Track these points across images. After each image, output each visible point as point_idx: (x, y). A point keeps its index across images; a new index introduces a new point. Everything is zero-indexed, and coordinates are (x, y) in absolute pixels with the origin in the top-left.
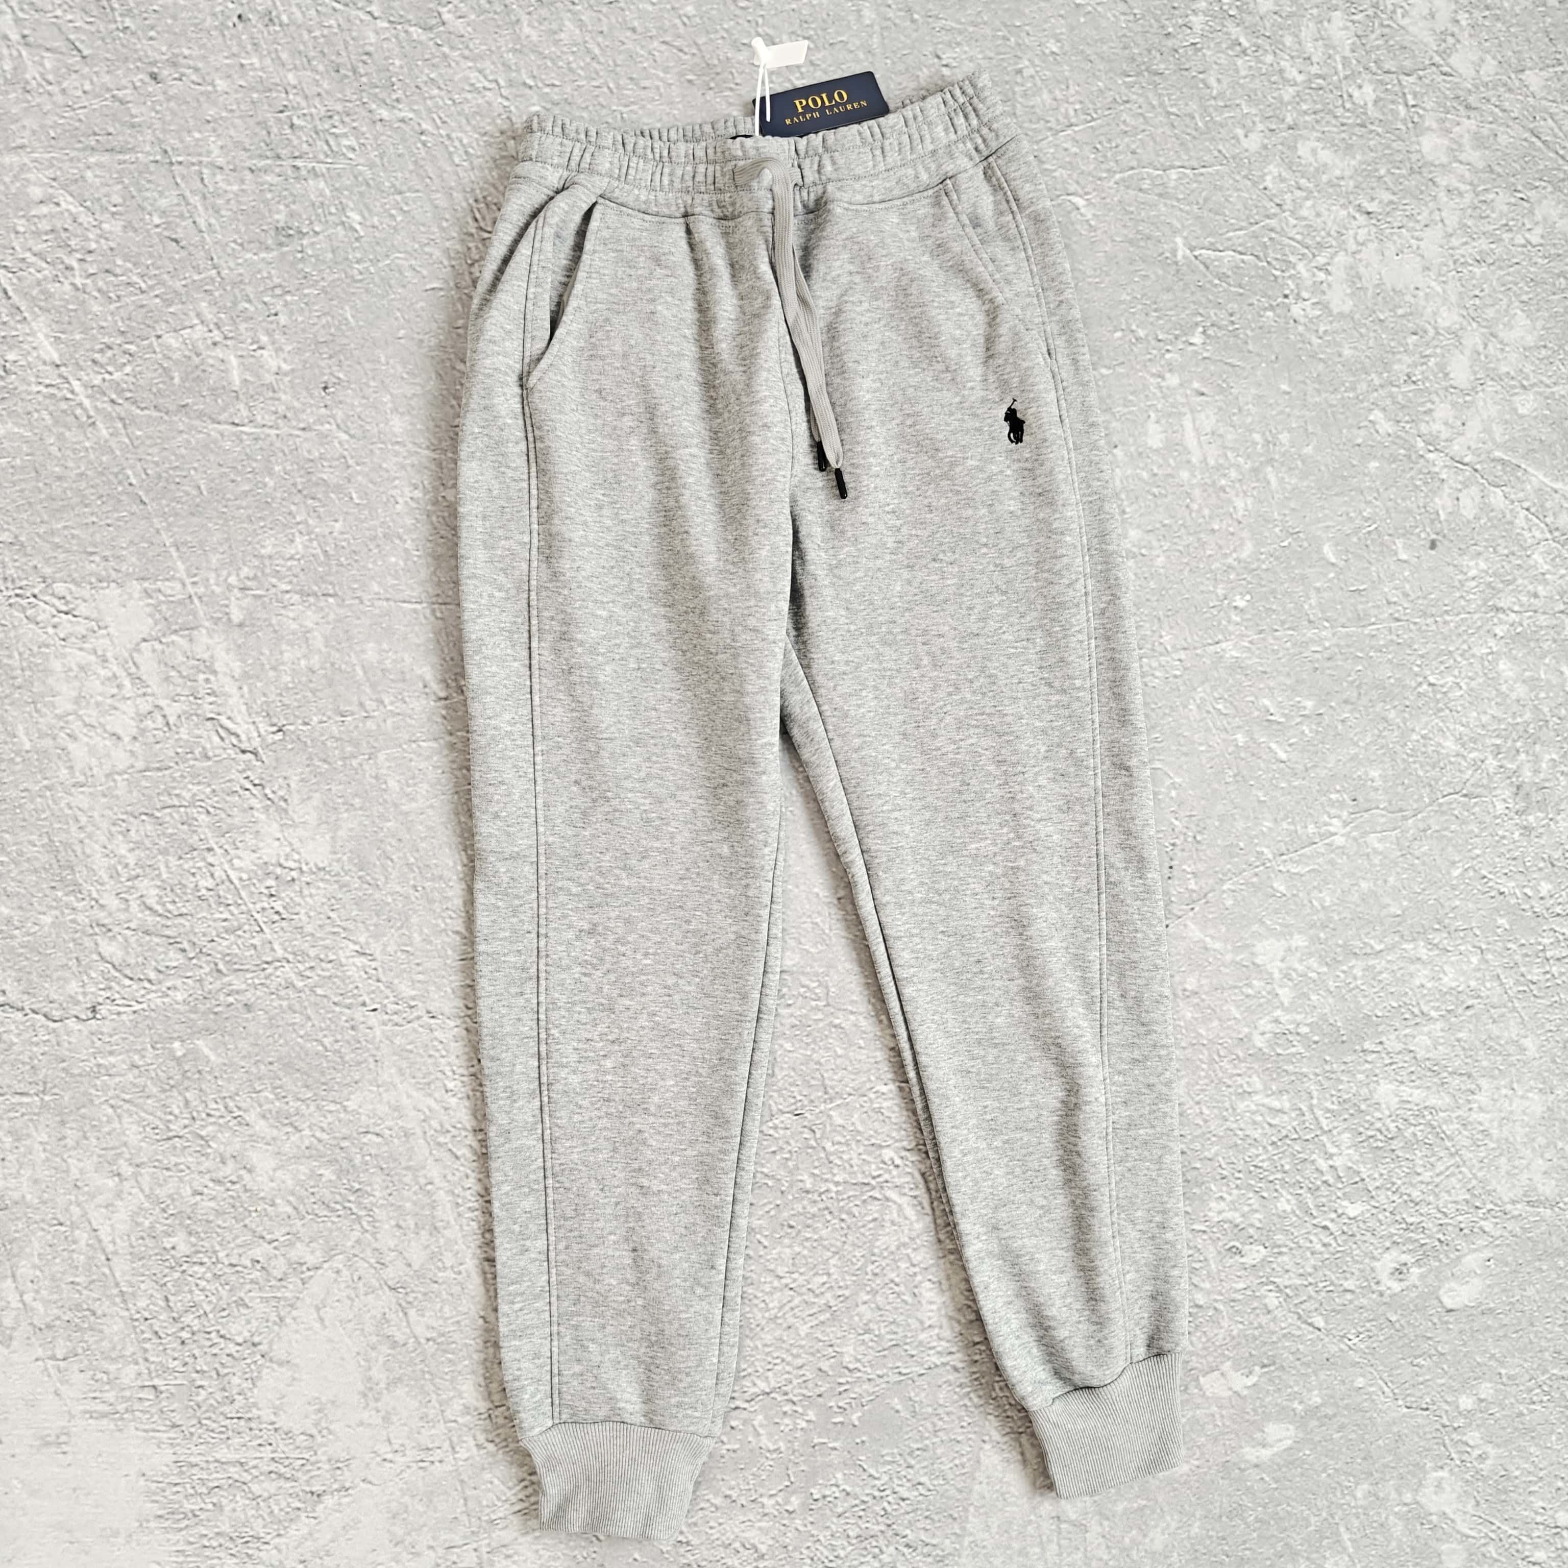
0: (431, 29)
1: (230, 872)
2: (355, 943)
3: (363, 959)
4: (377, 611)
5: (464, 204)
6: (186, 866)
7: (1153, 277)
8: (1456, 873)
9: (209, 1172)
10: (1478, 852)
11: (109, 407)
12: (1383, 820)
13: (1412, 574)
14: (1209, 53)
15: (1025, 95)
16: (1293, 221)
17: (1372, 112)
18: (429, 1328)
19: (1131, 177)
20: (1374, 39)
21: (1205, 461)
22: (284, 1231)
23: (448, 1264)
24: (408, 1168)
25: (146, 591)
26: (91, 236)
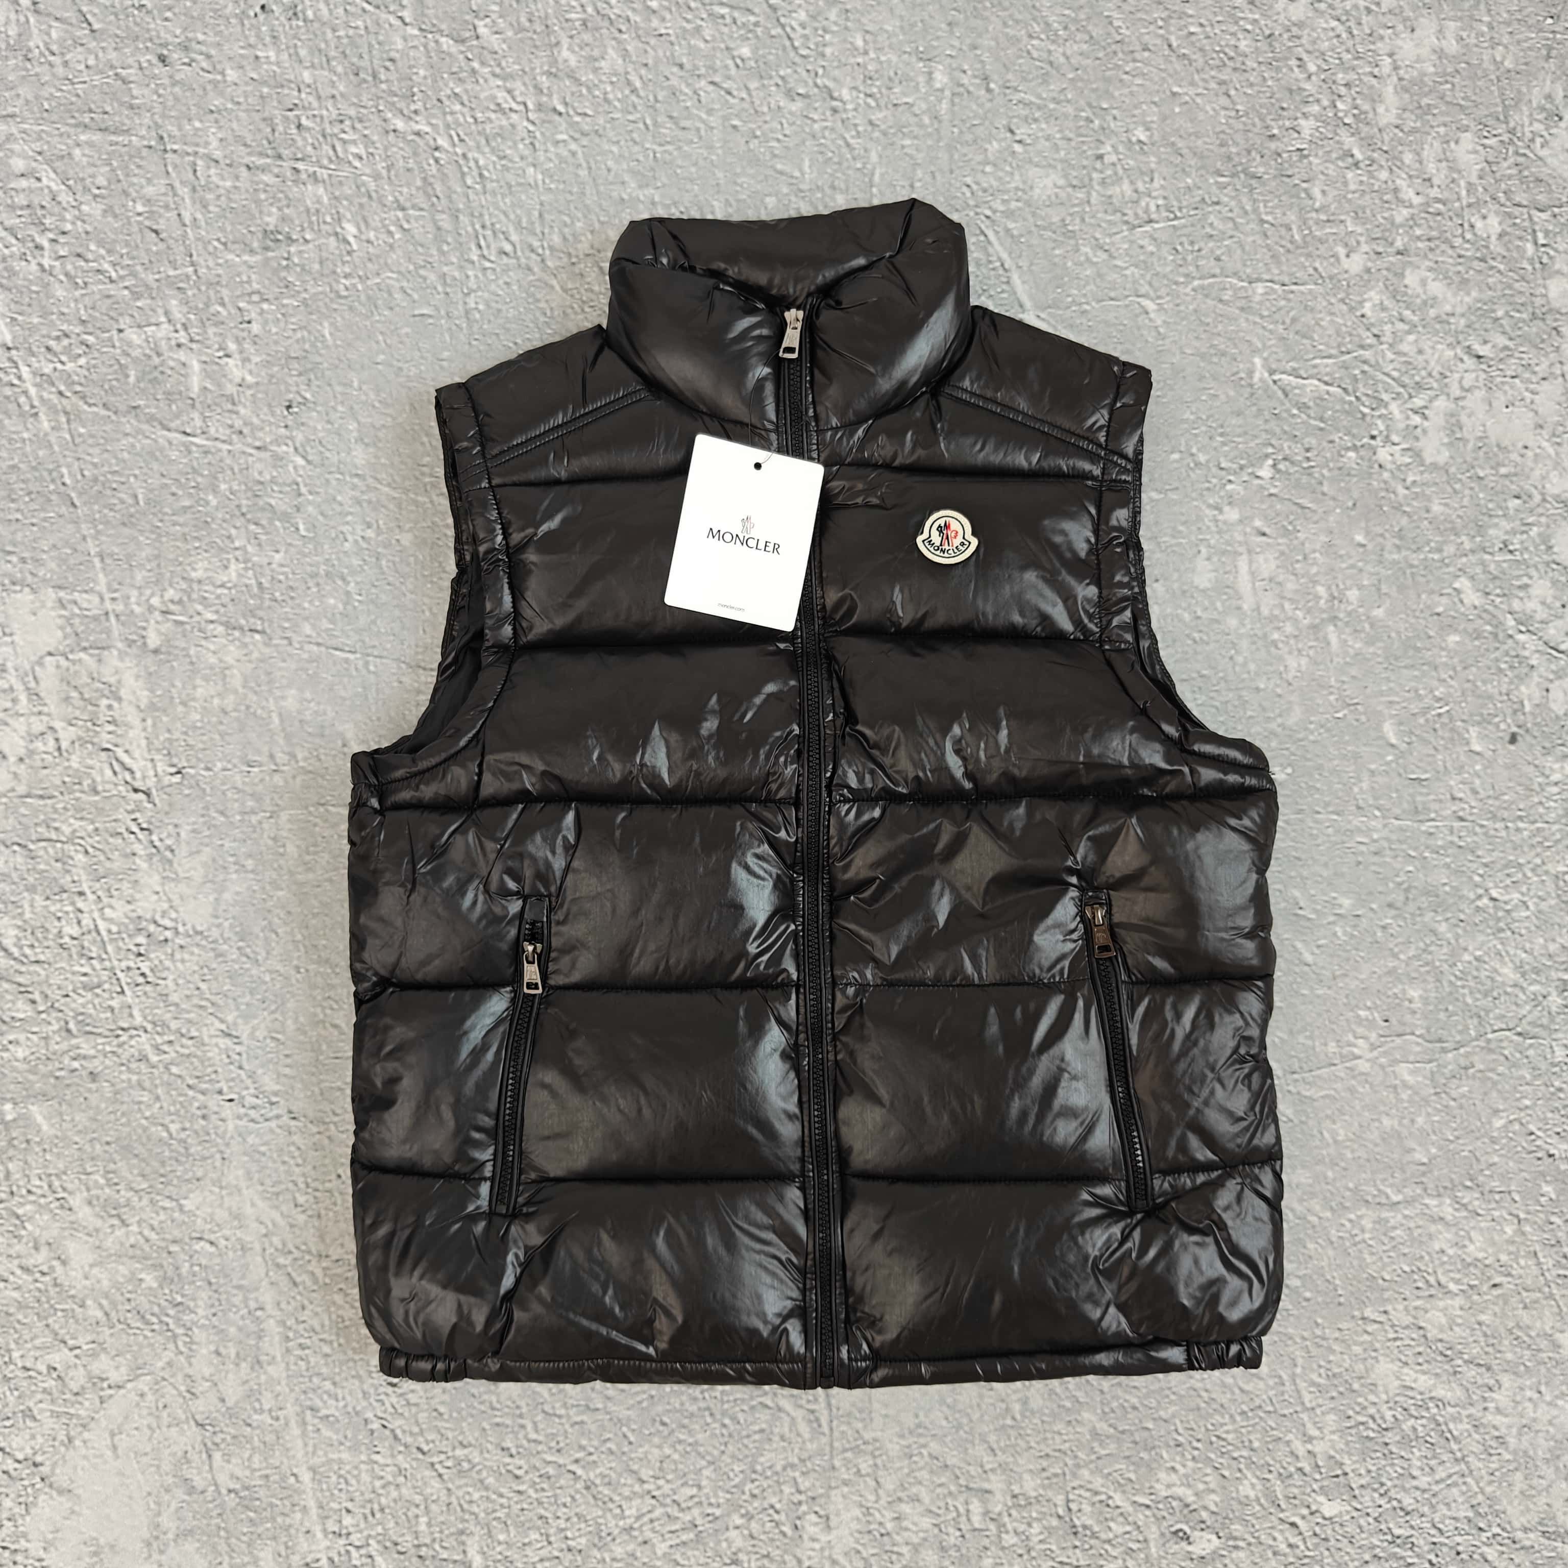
0: (463, 41)
1: (100, 923)
2: (222, 1021)
3: (228, 1042)
4: (305, 656)
5: (470, 229)
6: (52, 909)
7: (1223, 397)
8: (1499, 1123)
9: (18, 1257)
10: (1527, 1102)
11: (55, 399)
12: (1418, 1049)
13: (1485, 768)
14: (1316, 161)
15: (1103, 182)
16: (1390, 355)
17: (1495, 246)
18: (232, 1476)
19: (1210, 285)
20: (1505, 168)
21: (1258, 609)
22: (89, 1338)
23: (266, 1407)
24: (239, 1287)
25: (60, 601)
26: (68, 216)
